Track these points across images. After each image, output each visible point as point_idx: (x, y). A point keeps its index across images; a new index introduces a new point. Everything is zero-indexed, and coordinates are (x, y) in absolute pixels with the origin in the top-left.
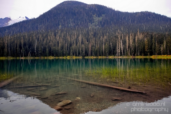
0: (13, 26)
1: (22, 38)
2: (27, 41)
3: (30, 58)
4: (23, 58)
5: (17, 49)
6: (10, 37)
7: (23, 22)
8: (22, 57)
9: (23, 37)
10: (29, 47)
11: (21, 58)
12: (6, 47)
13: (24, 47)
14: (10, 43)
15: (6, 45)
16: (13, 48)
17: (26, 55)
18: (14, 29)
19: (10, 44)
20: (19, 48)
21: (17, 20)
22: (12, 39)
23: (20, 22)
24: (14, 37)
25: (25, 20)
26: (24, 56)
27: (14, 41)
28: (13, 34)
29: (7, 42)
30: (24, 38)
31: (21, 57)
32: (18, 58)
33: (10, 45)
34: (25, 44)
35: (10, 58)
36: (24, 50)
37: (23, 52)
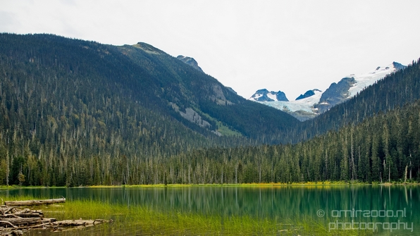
0: (361, 98)
1: (385, 126)
2: (398, 134)
3: (410, 184)
4: (388, 184)
5: (373, 158)
6: (355, 129)
7: (388, 79)
8: (385, 180)
9: (388, 123)
10: (406, 153)
11: (382, 184)
12: (345, 156)
13: (389, 152)
14: (354, 144)
15: (345, 150)
16: (363, 158)
17: (398, 176)
18: (364, 105)
19: (354, 148)
20: (378, 155)
21: (370, 78)
22: (360, 134)
23: (379, 82)
24: (365, 128)
25: (392, 74)
26: (392, 179)
27: (364, 138)
28: (361, 120)
29: (346, 142)
30: (390, 127)
31: (384, 182)
32: (374, 184)
33: (354, 151)
34: (393, 145)
35: (356, 185)
36: (391, 162)
37: (387, 166)
